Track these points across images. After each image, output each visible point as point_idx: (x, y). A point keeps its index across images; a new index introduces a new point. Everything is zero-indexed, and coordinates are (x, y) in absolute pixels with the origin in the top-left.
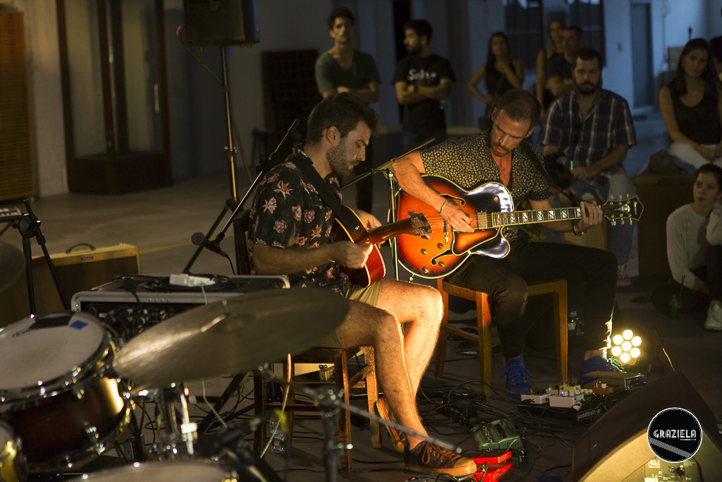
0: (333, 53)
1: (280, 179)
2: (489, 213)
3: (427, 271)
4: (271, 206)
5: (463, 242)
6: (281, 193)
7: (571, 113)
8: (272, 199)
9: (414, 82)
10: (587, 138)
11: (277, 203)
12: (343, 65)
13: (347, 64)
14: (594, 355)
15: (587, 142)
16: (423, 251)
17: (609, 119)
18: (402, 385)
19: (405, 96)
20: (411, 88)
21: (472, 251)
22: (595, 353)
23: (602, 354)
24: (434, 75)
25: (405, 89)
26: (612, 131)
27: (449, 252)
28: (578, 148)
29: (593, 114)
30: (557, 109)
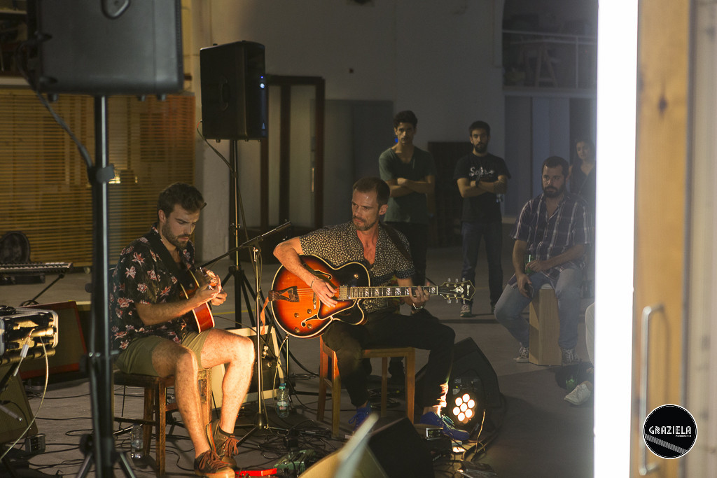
0: (395, 149)
1: (135, 250)
2: (349, 287)
3: (298, 331)
4: (131, 272)
5: (326, 310)
6: (137, 263)
7: (538, 212)
8: (132, 267)
9: (474, 178)
10: (550, 235)
11: (137, 270)
12: (403, 159)
13: (407, 159)
14: (429, 411)
15: (549, 239)
16: (296, 314)
17: (570, 220)
18: (191, 406)
19: (467, 191)
20: (473, 183)
21: (334, 317)
22: (430, 409)
23: (436, 411)
24: (492, 172)
25: (468, 184)
26: (571, 231)
27: (315, 317)
28: (540, 244)
29: (557, 214)
30: (528, 208)
